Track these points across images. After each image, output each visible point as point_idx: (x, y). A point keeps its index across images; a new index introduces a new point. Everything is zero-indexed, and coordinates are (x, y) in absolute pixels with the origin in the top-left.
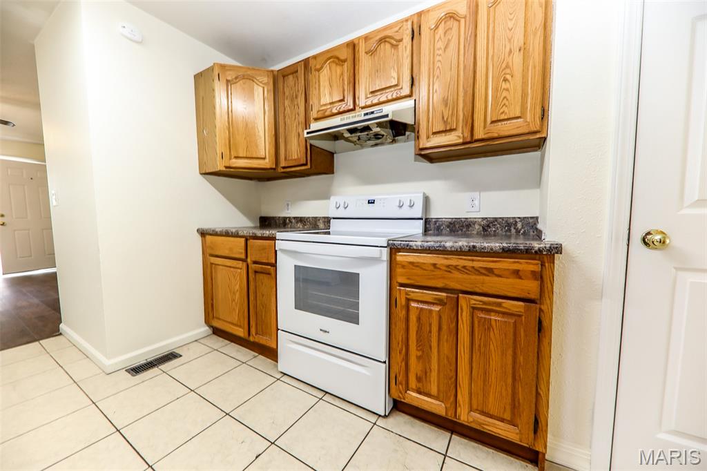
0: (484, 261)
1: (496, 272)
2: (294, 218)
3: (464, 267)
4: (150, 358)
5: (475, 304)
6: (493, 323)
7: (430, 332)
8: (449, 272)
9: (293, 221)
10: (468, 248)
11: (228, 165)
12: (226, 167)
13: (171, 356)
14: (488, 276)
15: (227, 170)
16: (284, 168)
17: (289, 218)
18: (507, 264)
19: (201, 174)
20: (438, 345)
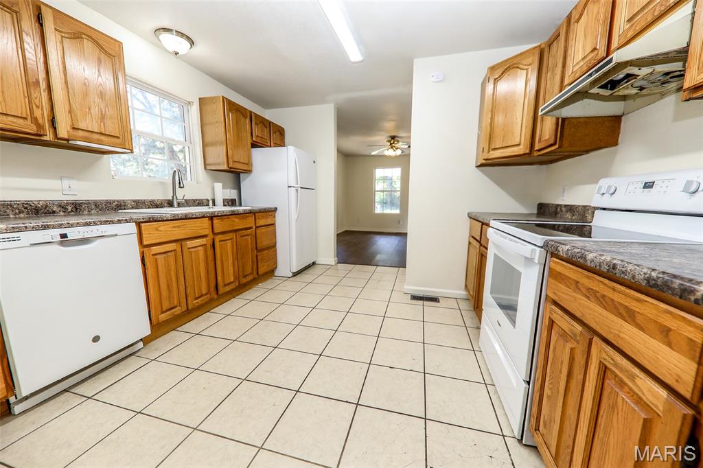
0: (627, 295)
1: (639, 319)
2: (565, 206)
3: (604, 296)
4: (421, 294)
5: (605, 359)
6: (620, 400)
7: (561, 372)
8: (588, 298)
9: (564, 209)
10: (607, 267)
11: (486, 158)
12: (486, 160)
13: (434, 299)
14: (626, 321)
15: (487, 162)
16: (539, 150)
17: (561, 205)
18: (654, 312)
19: (477, 167)
20: (565, 394)
